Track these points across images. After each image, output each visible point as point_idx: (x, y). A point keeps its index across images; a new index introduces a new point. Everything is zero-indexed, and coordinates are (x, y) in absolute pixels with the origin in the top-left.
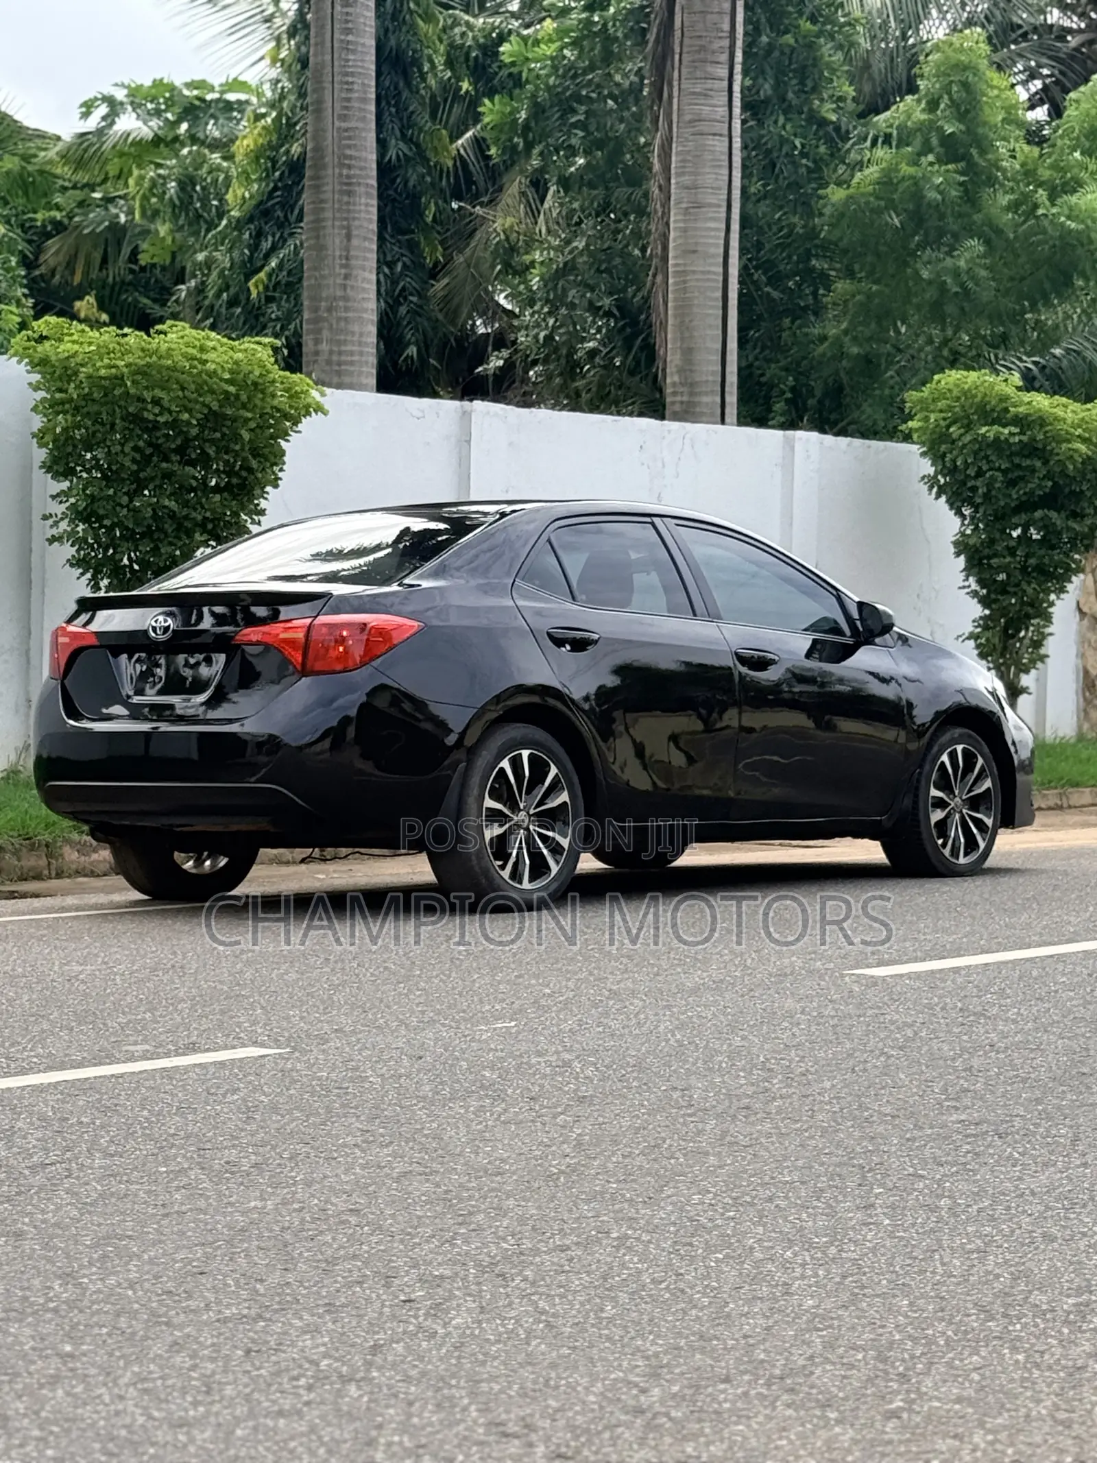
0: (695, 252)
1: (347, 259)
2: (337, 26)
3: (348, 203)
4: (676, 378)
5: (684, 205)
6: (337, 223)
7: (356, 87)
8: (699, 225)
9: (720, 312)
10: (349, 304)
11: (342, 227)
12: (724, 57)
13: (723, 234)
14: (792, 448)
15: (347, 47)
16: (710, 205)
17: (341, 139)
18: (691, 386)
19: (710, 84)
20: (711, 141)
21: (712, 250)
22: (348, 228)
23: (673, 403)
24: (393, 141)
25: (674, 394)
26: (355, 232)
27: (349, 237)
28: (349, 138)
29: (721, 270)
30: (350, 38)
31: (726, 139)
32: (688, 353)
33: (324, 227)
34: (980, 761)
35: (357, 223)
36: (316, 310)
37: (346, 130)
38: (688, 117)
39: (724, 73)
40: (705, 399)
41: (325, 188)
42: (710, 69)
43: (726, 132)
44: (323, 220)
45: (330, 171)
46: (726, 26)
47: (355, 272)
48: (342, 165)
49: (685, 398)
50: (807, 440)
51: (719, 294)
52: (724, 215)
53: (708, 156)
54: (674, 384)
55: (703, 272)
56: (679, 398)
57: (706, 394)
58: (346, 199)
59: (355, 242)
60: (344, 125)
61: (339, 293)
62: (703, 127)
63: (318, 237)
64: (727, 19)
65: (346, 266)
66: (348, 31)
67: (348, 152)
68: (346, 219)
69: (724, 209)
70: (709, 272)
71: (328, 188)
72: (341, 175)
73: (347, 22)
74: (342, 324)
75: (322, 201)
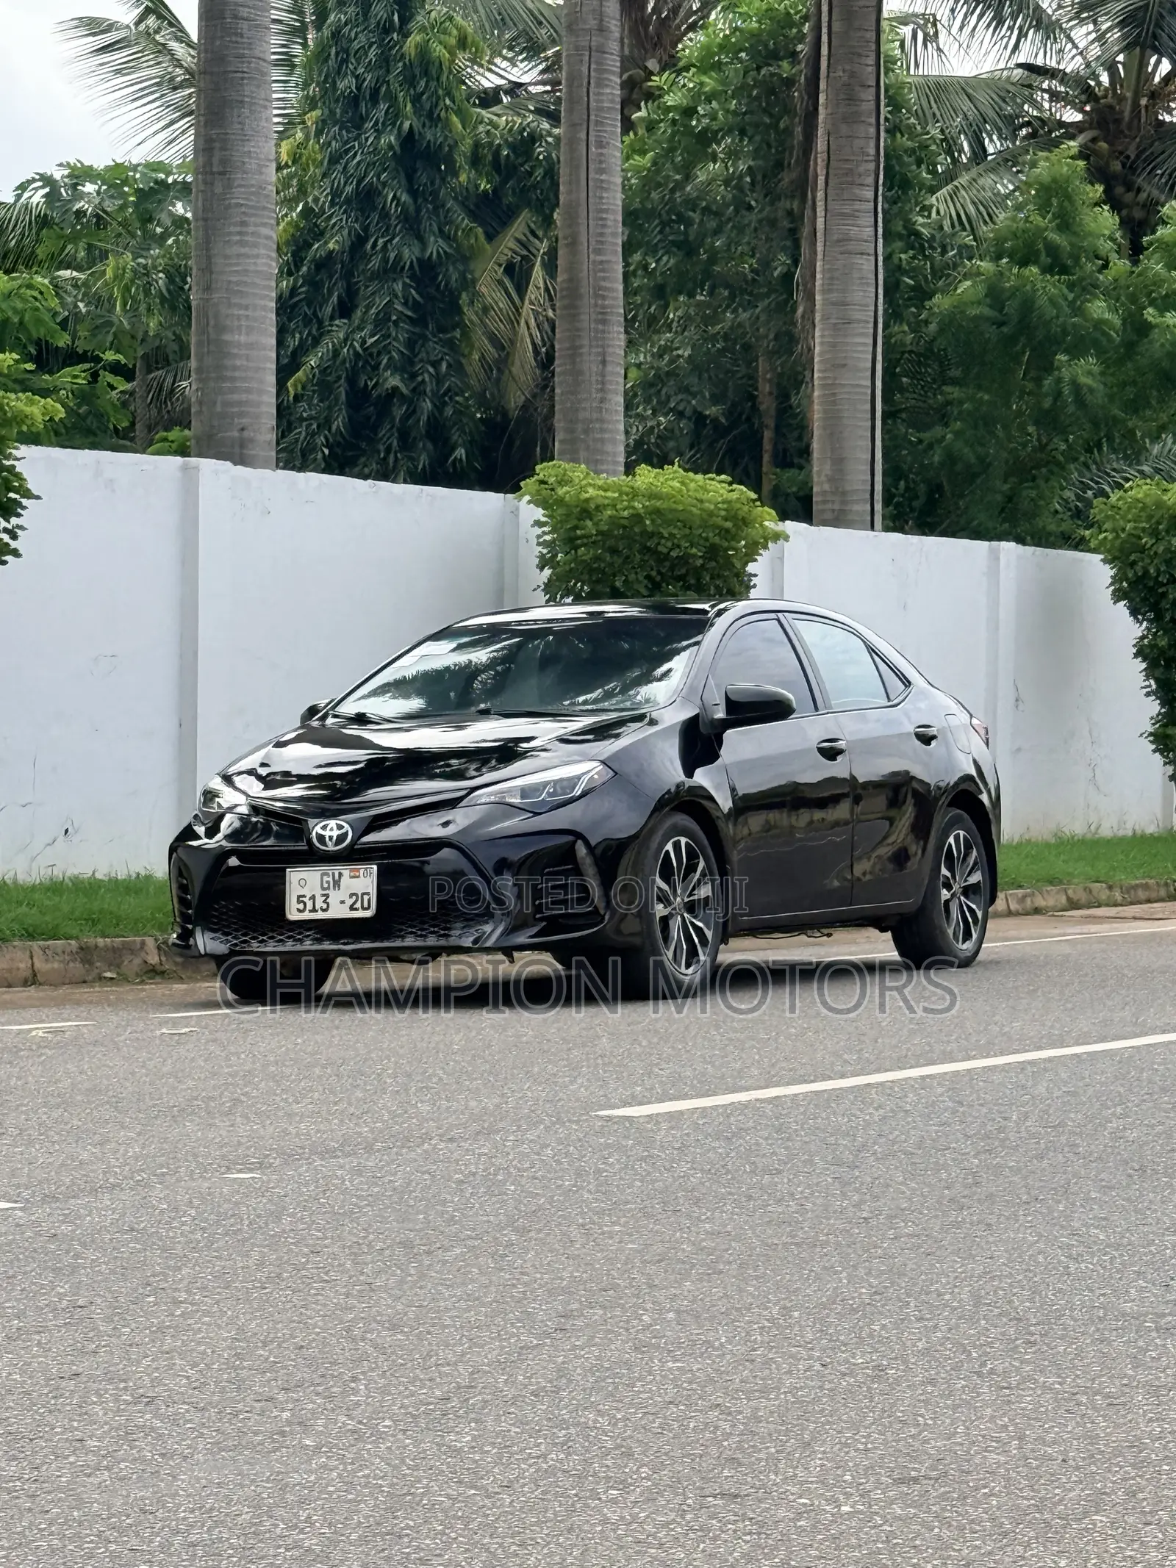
0: (844, 365)
1: (603, 383)
2: (592, 167)
3: (603, 332)
4: (827, 487)
5: (834, 321)
6: (594, 350)
7: (609, 223)
8: (849, 340)
9: (869, 424)
10: (605, 426)
11: (598, 354)
12: (870, 180)
13: (871, 349)
14: (998, 559)
15: (601, 186)
16: (859, 321)
17: (595, 273)
18: (842, 494)
19: (857, 206)
20: (859, 260)
21: (862, 365)
22: (604, 354)
23: (823, 511)
25: (825, 502)
26: (608, 359)
27: (604, 362)
28: (603, 271)
29: (869, 383)
30: (603, 177)
31: (873, 258)
32: (839, 462)
33: (581, 354)
35: (610, 350)
36: (572, 431)
37: (602, 262)
38: (835, 237)
39: (870, 195)
40: (856, 507)
41: (582, 317)
42: (857, 191)
43: (872, 252)
44: (581, 347)
45: (586, 301)
46: (872, 151)
47: (609, 396)
48: (597, 296)
49: (837, 507)
51: (868, 406)
52: (871, 331)
53: (856, 275)
54: (824, 493)
55: (852, 385)
56: (830, 506)
57: (857, 502)
58: (600, 327)
59: (609, 368)
60: (599, 258)
61: (595, 416)
62: (852, 246)
63: (574, 363)
64: (872, 143)
65: (602, 390)
66: (601, 171)
67: (603, 284)
68: (602, 346)
69: (871, 325)
70: (858, 386)
71: (585, 317)
72: (596, 305)
73: (601, 162)
74: (599, 446)
75: (578, 330)
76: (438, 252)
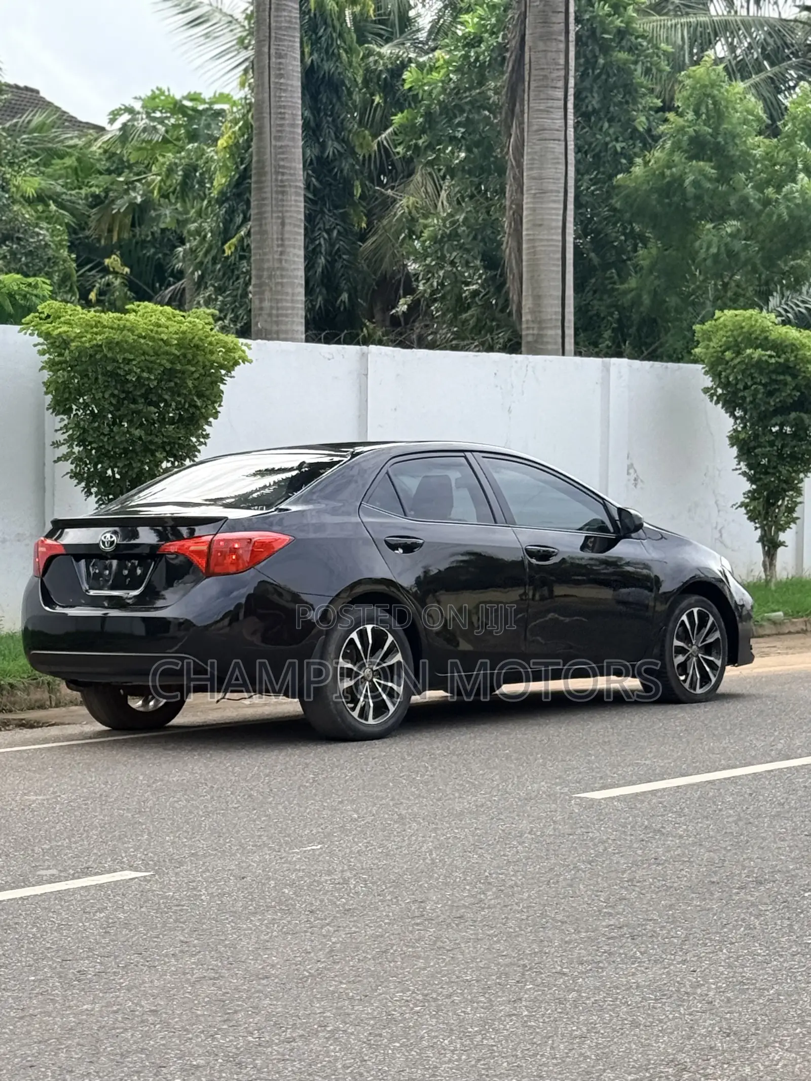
0: (541, 225)
1: (282, 239)
2: (272, 73)
3: (282, 200)
4: (529, 317)
5: (533, 192)
6: (275, 215)
7: (287, 116)
8: (544, 206)
9: (560, 269)
10: (284, 273)
11: (278, 217)
12: (561, 84)
13: (561, 212)
14: (608, 371)
15: (280, 88)
16: (552, 191)
17: (276, 154)
18: (540, 323)
19: (550, 103)
20: (551, 145)
21: (554, 224)
22: (283, 218)
23: (527, 335)
24: (330, 143)
25: (528, 328)
26: (287, 221)
27: (283, 224)
28: (283, 153)
29: (560, 238)
30: (282, 81)
31: (563, 143)
32: (537, 298)
33: (265, 218)
34: (711, 619)
35: (288, 214)
36: (259, 277)
37: (281, 147)
38: (535, 128)
39: (560, 94)
40: (550, 332)
41: (266, 190)
42: (551, 92)
43: (562, 138)
44: (265, 212)
45: (269, 177)
46: (562, 61)
47: (288, 250)
48: (277, 173)
49: (535, 332)
50: (621, 366)
51: (559, 255)
52: (562, 198)
53: (550, 156)
54: (527, 321)
55: (548, 240)
56: (531, 332)
57: (551, 328)
58: (280, 197)
59: (287, 228)
60: (279, 144)
61: (277, 265)
62: (546, 135)
63: (261, 225)
64: (562, 56)
65: (282, 245)
66: (281, 76)
67: (282, 163)
68: (281, 212)
69: (562, 194)
70: (552, 240)
71: (268, 190)
72: (276, 180)
73: (280, 69)
74: (279, 288)
75: (263, 199)
76: (333, 152)
